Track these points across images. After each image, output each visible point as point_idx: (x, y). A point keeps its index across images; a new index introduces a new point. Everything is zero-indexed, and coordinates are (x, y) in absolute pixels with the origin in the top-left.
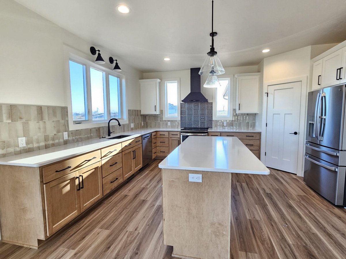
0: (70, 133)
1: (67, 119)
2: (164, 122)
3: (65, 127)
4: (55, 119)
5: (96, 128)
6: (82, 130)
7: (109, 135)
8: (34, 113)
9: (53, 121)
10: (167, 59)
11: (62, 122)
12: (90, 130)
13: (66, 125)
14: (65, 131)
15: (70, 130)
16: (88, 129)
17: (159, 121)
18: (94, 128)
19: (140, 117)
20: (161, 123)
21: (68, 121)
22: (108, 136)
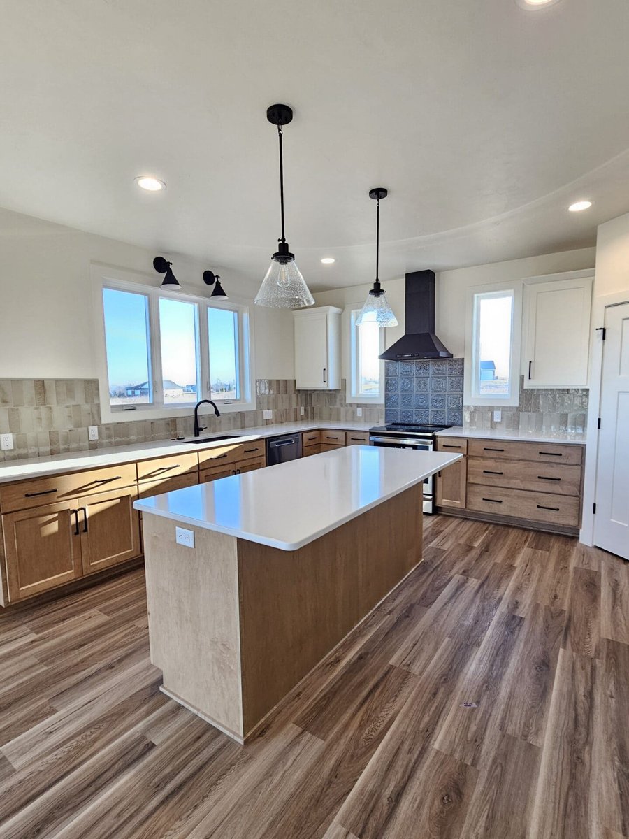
0: (104, 427)
1: (96, 402)
2: (349, 407)
3: (93, 417)
4: (72, 403)
5: (165, 419)
6: (131, 422)
7: (197, 435)
8: (29, 392)
9: (67, 407)
10: (328, 261)
11: (86, 407)
12: (152, 423)
13: (95, 412)
14: (93, 425)
15: (104, 421)
16: (145, 421)
17: (338, 405)
18: (162, 419)
19: (294, 396)
20: (343, 410)
21: (98, 406)
22: (195, 436)
